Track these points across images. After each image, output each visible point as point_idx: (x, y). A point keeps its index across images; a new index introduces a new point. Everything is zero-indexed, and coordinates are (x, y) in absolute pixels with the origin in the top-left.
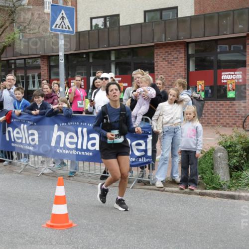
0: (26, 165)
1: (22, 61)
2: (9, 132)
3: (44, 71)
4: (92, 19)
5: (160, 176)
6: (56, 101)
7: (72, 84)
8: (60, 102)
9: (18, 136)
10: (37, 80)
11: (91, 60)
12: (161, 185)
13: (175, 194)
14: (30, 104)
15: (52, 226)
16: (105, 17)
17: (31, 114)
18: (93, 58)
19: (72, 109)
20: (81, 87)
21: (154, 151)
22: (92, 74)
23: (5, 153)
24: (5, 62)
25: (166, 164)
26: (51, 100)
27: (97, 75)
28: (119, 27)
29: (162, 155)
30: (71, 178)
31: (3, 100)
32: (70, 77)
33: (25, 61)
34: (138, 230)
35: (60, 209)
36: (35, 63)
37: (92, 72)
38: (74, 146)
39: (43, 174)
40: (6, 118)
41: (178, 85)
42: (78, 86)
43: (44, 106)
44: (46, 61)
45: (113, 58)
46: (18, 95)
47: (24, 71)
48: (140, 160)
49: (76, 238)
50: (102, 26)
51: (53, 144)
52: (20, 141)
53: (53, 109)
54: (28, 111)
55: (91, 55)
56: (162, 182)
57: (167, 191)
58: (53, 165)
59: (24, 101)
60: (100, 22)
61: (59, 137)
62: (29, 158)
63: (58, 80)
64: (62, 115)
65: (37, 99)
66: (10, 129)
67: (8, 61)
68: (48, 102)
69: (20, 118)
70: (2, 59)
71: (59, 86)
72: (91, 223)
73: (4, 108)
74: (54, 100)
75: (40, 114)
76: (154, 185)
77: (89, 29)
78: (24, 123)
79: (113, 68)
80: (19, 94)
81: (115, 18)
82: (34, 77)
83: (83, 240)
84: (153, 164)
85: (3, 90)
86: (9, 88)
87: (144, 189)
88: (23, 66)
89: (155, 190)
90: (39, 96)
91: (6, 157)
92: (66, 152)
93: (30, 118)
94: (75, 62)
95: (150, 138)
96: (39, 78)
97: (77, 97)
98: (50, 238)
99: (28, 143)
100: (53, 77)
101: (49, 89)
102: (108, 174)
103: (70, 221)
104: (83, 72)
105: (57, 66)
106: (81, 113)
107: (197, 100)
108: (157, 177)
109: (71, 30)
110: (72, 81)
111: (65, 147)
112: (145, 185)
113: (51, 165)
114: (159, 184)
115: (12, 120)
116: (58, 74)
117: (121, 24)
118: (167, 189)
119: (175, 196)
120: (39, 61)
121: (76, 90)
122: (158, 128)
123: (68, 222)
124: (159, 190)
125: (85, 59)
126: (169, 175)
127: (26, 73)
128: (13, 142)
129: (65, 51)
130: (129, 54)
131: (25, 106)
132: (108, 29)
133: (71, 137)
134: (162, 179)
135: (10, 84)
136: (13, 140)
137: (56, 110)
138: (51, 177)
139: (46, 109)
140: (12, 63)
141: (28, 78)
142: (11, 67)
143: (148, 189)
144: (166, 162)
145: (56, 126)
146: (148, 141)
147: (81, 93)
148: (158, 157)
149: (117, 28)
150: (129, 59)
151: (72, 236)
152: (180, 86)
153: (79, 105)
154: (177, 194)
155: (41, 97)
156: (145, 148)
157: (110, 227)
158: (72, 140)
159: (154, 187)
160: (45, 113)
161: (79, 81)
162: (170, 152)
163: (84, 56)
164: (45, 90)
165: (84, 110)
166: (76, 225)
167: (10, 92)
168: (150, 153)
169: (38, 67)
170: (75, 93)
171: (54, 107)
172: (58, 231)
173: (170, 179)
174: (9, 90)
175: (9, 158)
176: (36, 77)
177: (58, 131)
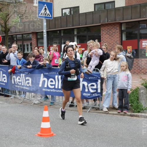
0: (24, 99)
1: (21, 36)
2: (14, 78)
3: (34, 41)
4: (62, 9)
5: (105, 105)
6: (42, 59)
7: (51, 49)
8: (44, 60)
9: (19, 81)
10: (29, 47)
11: (62, 35)
12: (106, 110)
13: (115, 115)
14: (26, 61)
15: (41, 135)
16: (70, 8)
17: (27, 68)
18: (64, 33)
19: (52, 64)
20: (56, 51)
21: (102, 89)
22: (63, 43)
23: (12, 92)
24: (11, 36)
25: (109, 97)
27: (66, 43)
28: (79, 14)
29: (107, 92)
30: (52, 106)
31: (10, 59)
32: (49, 45)
33: (22, 35)
34: (93, 138)
35: (46, 125)
36: (28, 37)
37: (63, 42)
38: (53, 87)
39: (34, 104)
40: (12, 70)
41: (117, 49)
42: (55, 50)
43: (35, 63)
44: (35, 35)
45: (75, 33)
46: (19, 56)
47: (21, 42)
48: (93, 95)
49: (56, 142)
50: (69, 13)
51: (40, 86)
52: (20, 84)
53: (40, 65)
55: (62, 31)
56: (107, 108)
57: (110, 114)
58: (41, 98)
59: (23, 60)
60: (67, 11)
61: (44, 81)
62: (26, 94)
63: (43, 47)
64: (45, 68)
65: (31, 59)
66: (14, 77)
67: (12, 35)
68: (37, 60)
69: (20, 70)
70: (9, 35)
71: (43, 51)
72: (64, 133)
73: (11, 64)
75: (32, 68)
76: (102, 110)
77: (61, 15)
78: (23, 73)
79: (76, 39)
80: (20, 55)
81: (77, 8)
82: (28, 45)
83: (60, 144)
84: (101, 97)
86: (14, 52)
87: (96, 112)
88: (21, 38)
89: (103, 113)
90: (32, 56)
91: (12, 94)
92: (49, 90)
93: (26, 70)
94: (52, 36)
95: (99, 81)
96: (31, 46)
97: (54, 57)
98: (40, 142)
99: (25, 85)
100: (39, 45)
101: (37, 53)
102: (74, 103)
103: (52, 133)
104: (57, 41)
105: (42, 38)
106: (57, 66)
107: (129, 58)
108: (104, 105)
109: (51, 16)
110: (51, 47)
111: (48, 88)
112: (97, 110)
113: (39, 99)
114: (105, 109)
115: (16, 71)
116: (42, 43)
117: (81, 12)
118: (110, 112)
119: (115, 117)
120: (31, 36)
121: (54, 53)
122: (104, 76)
123: (50, 133)
124: (105, 113)
125: (59, 34)
126: (111, 104)
127: (23, 43)
128: (16, 85)
129: (47, 29)
130: (85, 30)
131: (24, 63)
132: (73, 15)
133: (52, 81)
134: (107, 106)
135: (14, 49)
136: (16, 83)
137: (42, 65)
138: (39, 106)
139: (36, 64)
140: (14, 37)
141: (24, 46)
142: (14, 39)
143: (98, 113)
144: (109, 96)
145: (42, 75)
146: (98, 83)
147: (57, 54)
148: (104, 93)
149: (78, 15)
150: (85, 33)
151: (53, 141)
152: (118, 49)
153: (55, 62)
154: (116, 116)
155: (33, 58)
156: (96, 88)
157: (76, 135)
158: (52, 83)
159: (102, 112)
160: (35, 67)
161: (56, 47)
162: (111, 90)
163: (58, 32)
164: (35, 53)
165: (59, 65)
166: (55, 134)
167: (14, 54)
168: (99, 91)
169: (30, 39)
170: (53, 55)
171: (41, 63)
172: (44, 138)
173: (112, 106)
174: (13, 53)
176: (29, 45)
177: (43, 78)
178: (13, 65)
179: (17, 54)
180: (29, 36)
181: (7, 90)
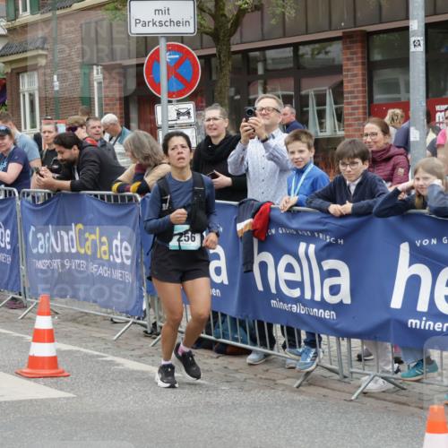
1: (289, 52)
2: (263, 266)
3: (353, 79)
7: (440, 116)
9: (290, 276)
10: (330, 108)
23: (252, 329)
24: (240, 56)
26: (387, 168)
31: (247, 170)
33: (296, 51)
36: (322, 56)
39: (365, 393)
40: (253, 225)
44: (357, 48)
46: (297, 155)
47: (291, 82)
51: (397, 302)
52: (296, 293)
54: (319, 202)
58: (396, 366)
61: (414, 282)
64: (422, 215)
65: (348, 168)
66: (267, 257)
67: (245, 53)
69: (295, 224)
70: (234, 48)
73: (250, 196)
74: (394, 169)
78: (309, 240)
80: (301, 151)
82: (321, 101)
85: (247, 143)
86: (265, 135)
88: (290, 65)
90: (355, 156)
91: (254, 342)
92: (438, 326)
93: (325, 224)
96: (336, 103)
99: (318, 298)
100: (379, 97)
101: (380, 136)
110: (438, 108)
113: (389, 368)
115: (273, 231)
120: (336, 51)
127: (298, 88)
128: (274, 297)
135: (267, 122)
136: (274, 291)
138: (390, 405)
140: (256, 60)
141: (303, 102)
142: (256, 70)
145: (405, 248)
155: (360, 162)
160: (371, 207)
164: (368, 139)
167: (267, 148)
169: (336, 69)
174: (264, 141)
175: (264, 345)
176: (329, 99)
177: (411, 264)
178: (261, 198)
179: (287, 144)
180: (327, 53)
181: (228, 319)
